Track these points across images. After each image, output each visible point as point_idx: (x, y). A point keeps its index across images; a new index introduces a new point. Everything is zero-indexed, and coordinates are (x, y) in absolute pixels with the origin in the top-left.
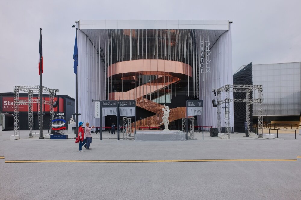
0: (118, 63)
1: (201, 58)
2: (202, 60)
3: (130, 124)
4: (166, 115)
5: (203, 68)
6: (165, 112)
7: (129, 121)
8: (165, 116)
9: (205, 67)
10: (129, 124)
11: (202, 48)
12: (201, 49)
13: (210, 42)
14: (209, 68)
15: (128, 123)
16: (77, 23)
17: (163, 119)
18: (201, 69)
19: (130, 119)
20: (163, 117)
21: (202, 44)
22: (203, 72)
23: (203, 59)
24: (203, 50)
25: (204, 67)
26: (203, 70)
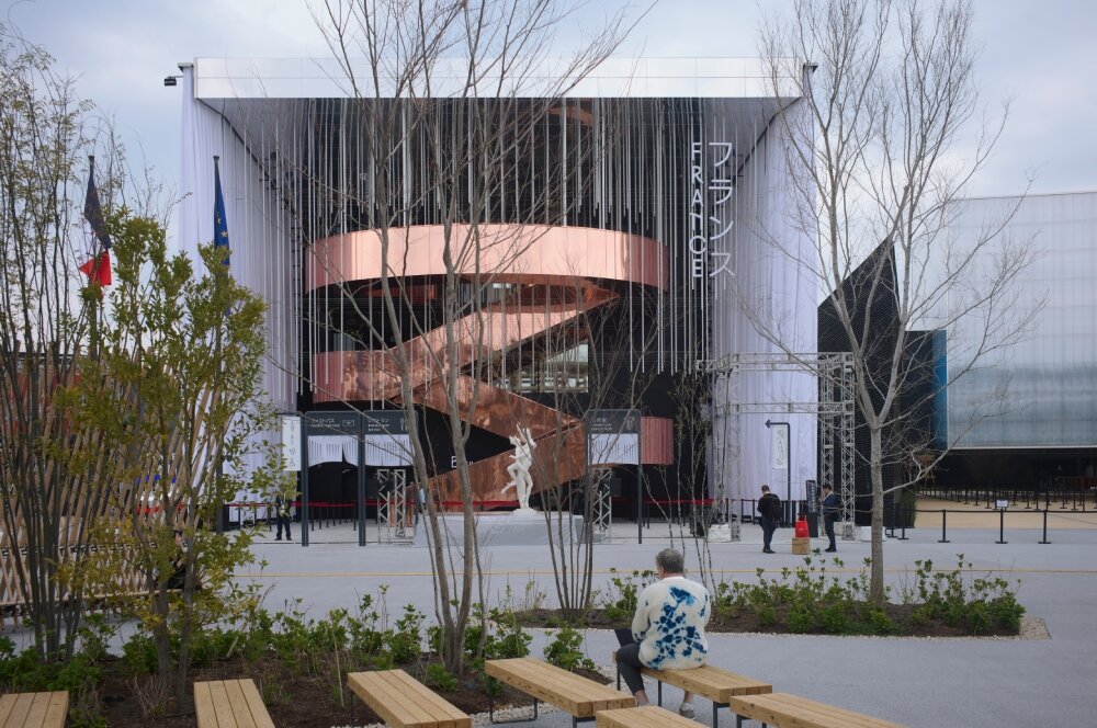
0: (354, 234)
1: (693, 215)
2: (698, 220)
3: (400, 490)
4: (521, 459)
5: (698, 257)
6: (518, 450)
7: (399, 481)
8: (518, 463)
9: (710, 249)
10: (396, 492)
11: (697, 171)
12: (694, 175)
13: (730, 145)
14: (725, 254)
15: (396, 488)
16: (188, 72)
17: (512, 474)
18: (695, 261)
19: (401, 473)
20: (510, 468)
21: (697, 155)
22: (698, 272)
23: (701, 217)
24: (700, 180)
25: (704, 250)
26: (698, 264)
